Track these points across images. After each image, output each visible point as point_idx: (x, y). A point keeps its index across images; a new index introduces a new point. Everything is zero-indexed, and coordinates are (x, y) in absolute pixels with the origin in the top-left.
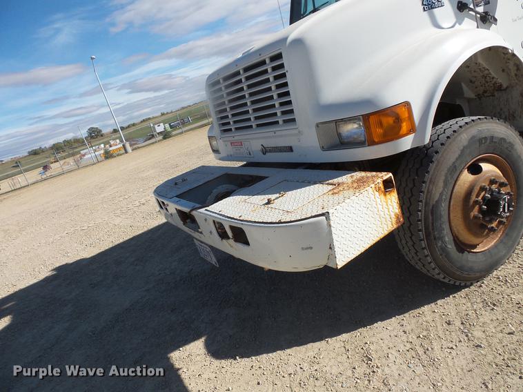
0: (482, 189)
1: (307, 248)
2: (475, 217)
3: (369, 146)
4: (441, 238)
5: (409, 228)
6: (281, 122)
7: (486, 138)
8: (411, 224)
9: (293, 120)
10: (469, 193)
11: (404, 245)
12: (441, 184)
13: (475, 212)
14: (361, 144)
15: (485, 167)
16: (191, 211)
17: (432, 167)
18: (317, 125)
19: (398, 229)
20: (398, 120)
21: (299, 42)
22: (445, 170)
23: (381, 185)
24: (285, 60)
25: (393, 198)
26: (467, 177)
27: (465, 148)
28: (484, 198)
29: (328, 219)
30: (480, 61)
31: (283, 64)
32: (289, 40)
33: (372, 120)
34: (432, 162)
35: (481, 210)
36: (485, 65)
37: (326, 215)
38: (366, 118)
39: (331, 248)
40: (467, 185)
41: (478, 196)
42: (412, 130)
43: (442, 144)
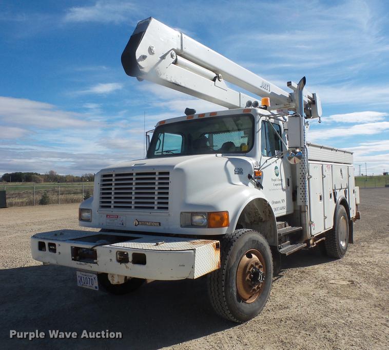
0: (252, 266)
1: (182, 266)
2: (248, 280)
3: (208, 228)
4: (232, 288)
5: (217, 279)
6: (156, 208)
7: (255, 241)
8: (219, 277)
9: (167, 208)
10: (246, 266)
11: (213, 291)
12: (235, 258)
13: (248, 278)
14: (204, 227)
15: (254, 256)
16: (94, 247)
17: (232, 248)
18: (181, 213)
19: (219, 269)
20: (222, 219)
21: (180, 170)
22: (238, 251)
23: (215, 245)
24: (170, 176)
25: (218, 253)
26: (245, 259)
27: (247, 242)
28: (252, 270)
29: (195, 252)
30: (255, 204)
31: (169, 178)
32: (175, 167)
33: (212, 216)
34: (232, 245)
35: (250, 277)
36: (257, 207)
37: (194, 250)
38: (209, 214)
39: (193, 267)
40: (245, 263)
41: (250, 269)
42: (228, 225)
43: (237, 238)
